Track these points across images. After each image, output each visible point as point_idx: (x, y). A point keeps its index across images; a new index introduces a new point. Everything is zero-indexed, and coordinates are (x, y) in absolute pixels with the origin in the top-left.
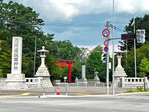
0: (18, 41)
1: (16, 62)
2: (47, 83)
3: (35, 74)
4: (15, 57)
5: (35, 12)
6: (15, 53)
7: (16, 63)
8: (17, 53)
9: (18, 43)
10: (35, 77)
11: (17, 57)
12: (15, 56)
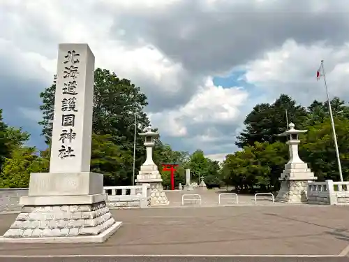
0: (77, 57)
1: (68, 128)
2: (158, 194)
3: (136, 178)
4: (66, 113)
5: (133, 85)
6: (68, 96)
7: (69, 132)
8: (72, 96)
9: (75, 65)
10: (135, 184)
11: (72, 112)
12: (64, 109)
